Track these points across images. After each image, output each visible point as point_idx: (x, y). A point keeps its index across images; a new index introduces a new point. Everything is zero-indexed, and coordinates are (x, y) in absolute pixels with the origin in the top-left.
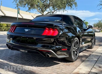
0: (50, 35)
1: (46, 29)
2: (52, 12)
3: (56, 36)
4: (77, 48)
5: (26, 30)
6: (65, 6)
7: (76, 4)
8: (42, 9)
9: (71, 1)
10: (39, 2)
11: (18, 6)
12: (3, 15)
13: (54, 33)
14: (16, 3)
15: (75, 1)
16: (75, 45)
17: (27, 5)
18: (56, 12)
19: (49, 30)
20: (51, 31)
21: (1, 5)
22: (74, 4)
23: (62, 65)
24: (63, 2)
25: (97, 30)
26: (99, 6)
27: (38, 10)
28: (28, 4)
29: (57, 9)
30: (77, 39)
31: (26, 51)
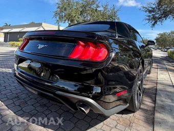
0: (88, 59)
1: (79, 44)
13: (97, 53)
17: (67, 21)
20: (91, 48)
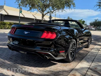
2: (51, 12)
3: (54, 39)
4: (74, 50)
5: (26, 33)
6: (64, 6)
7: (74, 4)
8: (42, 9)
9: (69, 2)
10: (39, 2)
11: (20, 6)
12: (7, 14)
14: (19, 3)
15: (73, 2)
16: (72, 47)
18: (55, 11)
19: (48, 33)
20: (50, 34)
21: (5, 5)
22: (72, 4)
23: (60, 65)
24: (62, 3)
25: (93, 28)
26: (96, 7)
27: (38, 10)
28: (29, 4)
29: (56, 9)
30: (74, 41)
31: (26, 53)
